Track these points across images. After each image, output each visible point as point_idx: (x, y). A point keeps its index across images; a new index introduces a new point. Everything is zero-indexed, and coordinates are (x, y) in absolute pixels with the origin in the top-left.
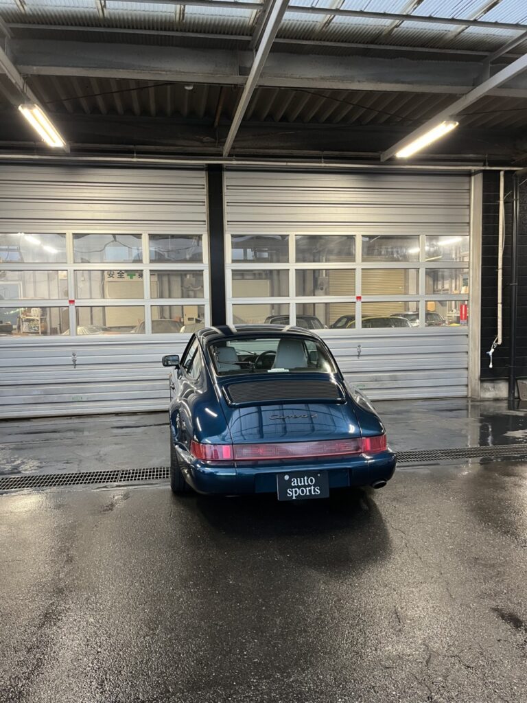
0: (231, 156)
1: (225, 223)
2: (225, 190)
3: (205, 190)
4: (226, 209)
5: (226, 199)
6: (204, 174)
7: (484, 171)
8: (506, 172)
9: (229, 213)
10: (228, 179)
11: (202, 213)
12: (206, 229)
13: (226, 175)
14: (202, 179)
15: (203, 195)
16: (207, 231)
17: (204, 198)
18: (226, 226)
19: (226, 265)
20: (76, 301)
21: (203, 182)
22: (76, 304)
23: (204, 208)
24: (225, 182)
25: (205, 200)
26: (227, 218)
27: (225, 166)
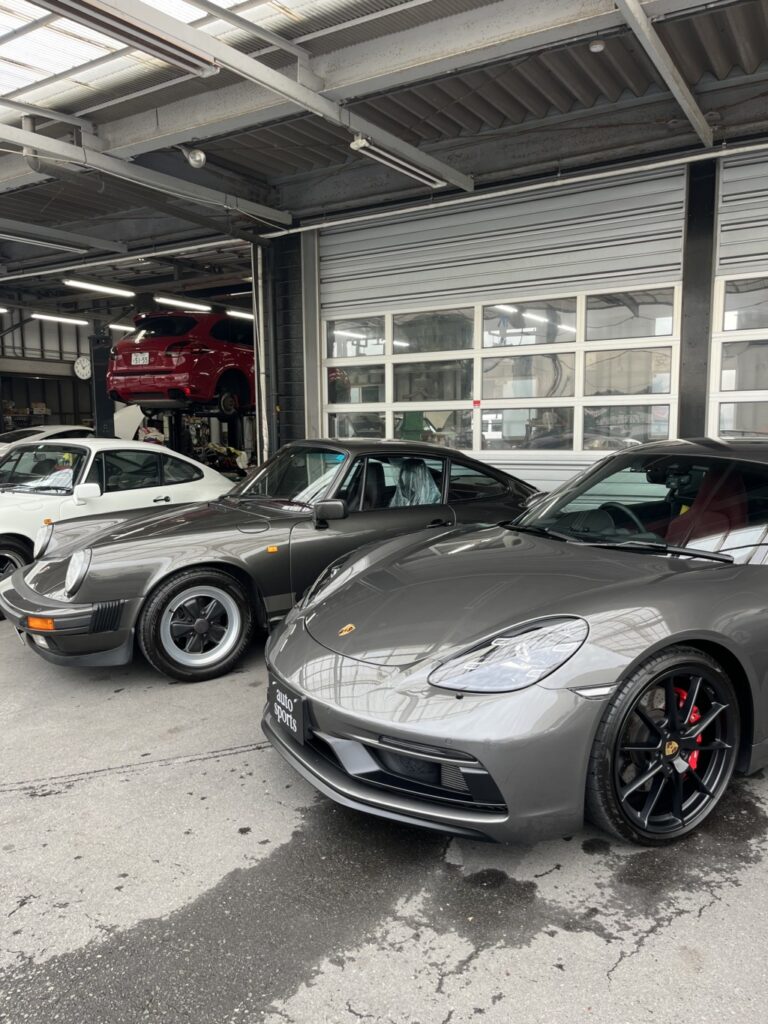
0: (718, 144)
1: (717, 262)
2: (720, 205)
3: (683, 210)
4: (721, 237)
5: (721, 219)
6: (682, 184)
9: (725, 243)
10: (727, 182)
11: (674, 250)
12: (681, 277)
13: (724, 176)
14: (677, 192)
15: (678, 221)
16: (683, 280)
17: (681, 224)
18: (717, 267)
19: (713, 335)
20: (482, 402)
21: (682, 196)
22: (482, 406)
23: (680, 243)
24: (722, 190)
25: (683, 229)
26: (720, 252)
27: (722, 161)
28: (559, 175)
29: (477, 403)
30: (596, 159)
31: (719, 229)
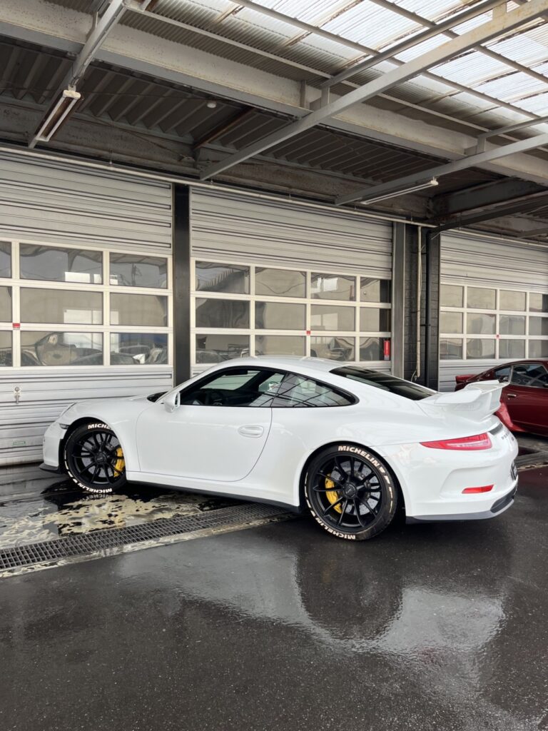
1: (191, 248)
2: (191, 214)
3: (171, 211)
4: (193, 234)
5: (192, 223)
6: (170, 194)
7: (407, 224)
8: (423, 228)
9: (195, 238)
10: (195, 201)
11: (167, 235)
12: (171, 252)
13: (193, 198)
14: (167, 198)
15: (168, 217)
16: (173, 255)
17: (170, 219)
18: (191, 252)
19: (191, 292)
20: (22, 325)
21: (170, 202)
22: (21, 329)
23: (170, 231)
24: (192, 206)
25: (171, 222)
26: (192, 243)
27: (191, 188)
28: (111, 163)
29: (16, 325)
30: (131, 161)
31: (191, 229)
